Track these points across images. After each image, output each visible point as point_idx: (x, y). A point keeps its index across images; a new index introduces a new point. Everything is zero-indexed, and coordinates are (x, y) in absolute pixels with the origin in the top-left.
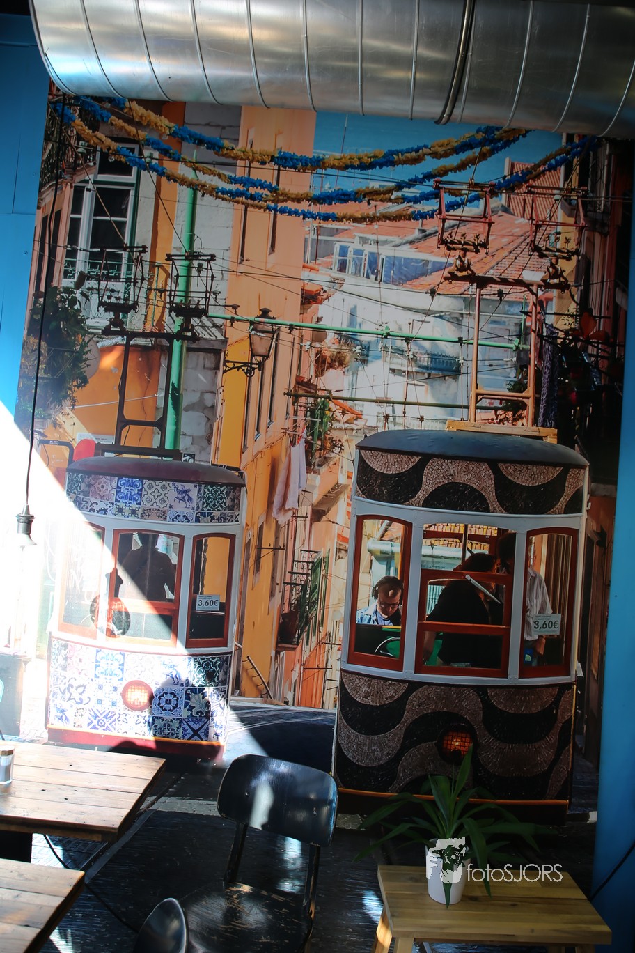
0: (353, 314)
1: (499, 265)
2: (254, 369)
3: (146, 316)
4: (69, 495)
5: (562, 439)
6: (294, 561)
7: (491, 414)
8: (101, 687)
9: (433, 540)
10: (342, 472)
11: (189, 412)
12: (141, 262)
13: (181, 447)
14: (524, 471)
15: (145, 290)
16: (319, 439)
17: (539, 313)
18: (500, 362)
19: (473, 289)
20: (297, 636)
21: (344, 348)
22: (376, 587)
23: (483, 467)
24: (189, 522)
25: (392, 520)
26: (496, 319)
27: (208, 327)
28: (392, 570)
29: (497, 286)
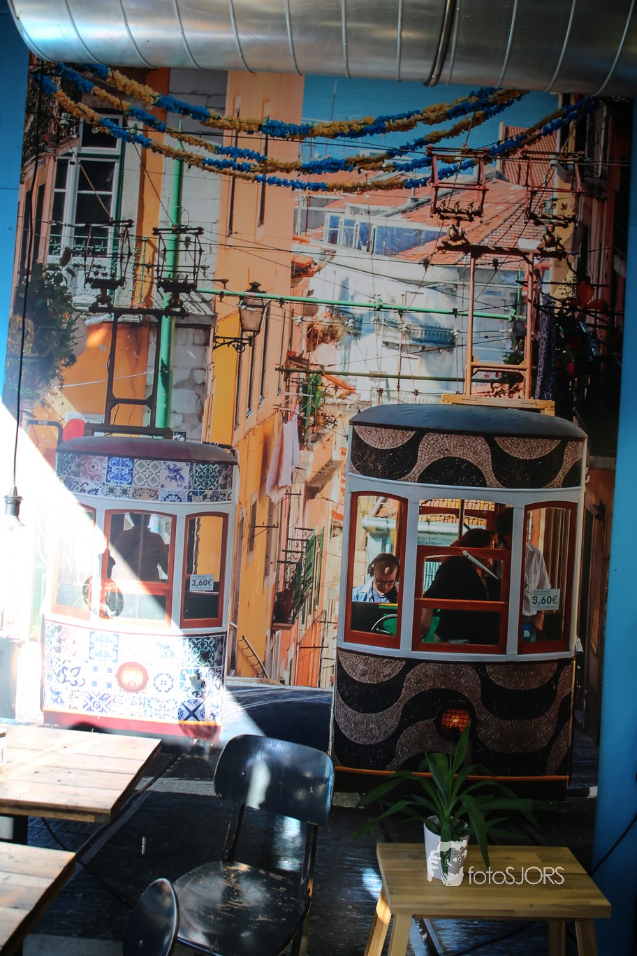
0: (344, 287)
1: (494, 234)
2: (244, 344)
3: (133, 292)
4: (59, 475)
5: (560, 411)
6: (288, 539)
7: (487, 387)
8: (95, 669)
9: (429, 516)
10: (335, 448)
11: (180, 389)
12: (127, 237)
13: (172, 425)
14: (522, 444)
15: (132, 266)
16: (311, 415)
17: (535, 282)
18: (496, 334)
19: (467, 259)
20: (292, 615)
21: (336, 321)
22: (371, 564)
23: (480, 441)
24: (181, 501)
25: (387, 496)
26: (491, 289)
27: (197, 302)
28: (388, 546)
29: (492, 255)
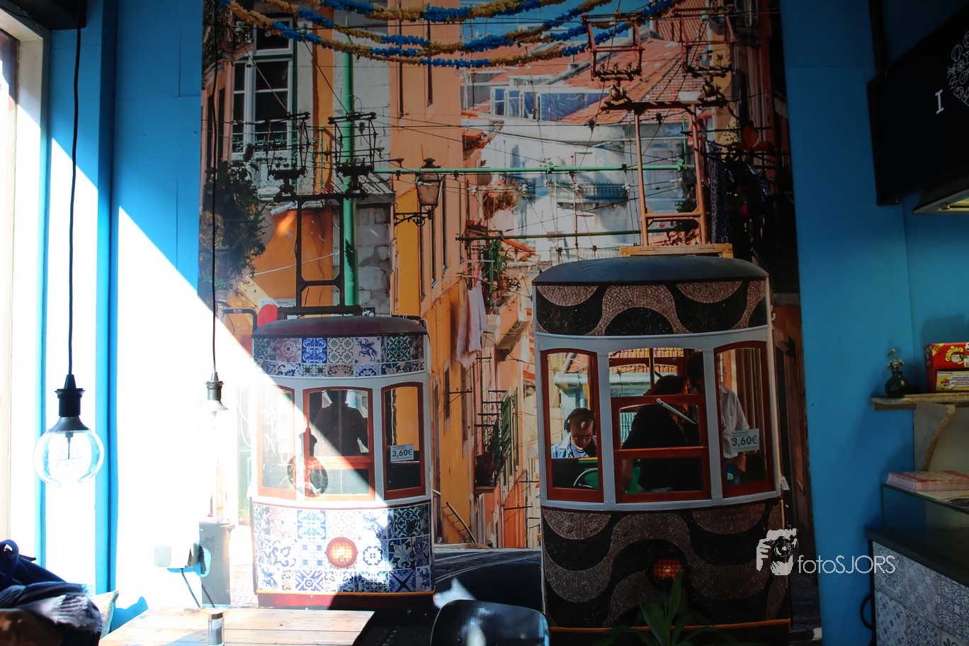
0: (515, 154)
1: (654, 90)
2: (424, 218)
3: (314, 179)
4: (256, 360)
5: (737, 253)
6: (482, 402)
7: (664, 236)
8: (305, 547)
9: (619, 368)
10: (521, 310)
11: (365, 267)
12: (305, 128)
13: (361, 302)
14: (704, 289)
15: (311, 155)
16: (494, 280)
17: (700, 132)
18: (667, 184)
19: (630, 117)
20: (493, 477)
21: (510, 188)
22: (567, 420)
23: (662, 289)
24: (375, 375)
25: (576, 352)
26: (658, 142)
27: (375, 183)
28: (582, 401)
29: (655, 110)
